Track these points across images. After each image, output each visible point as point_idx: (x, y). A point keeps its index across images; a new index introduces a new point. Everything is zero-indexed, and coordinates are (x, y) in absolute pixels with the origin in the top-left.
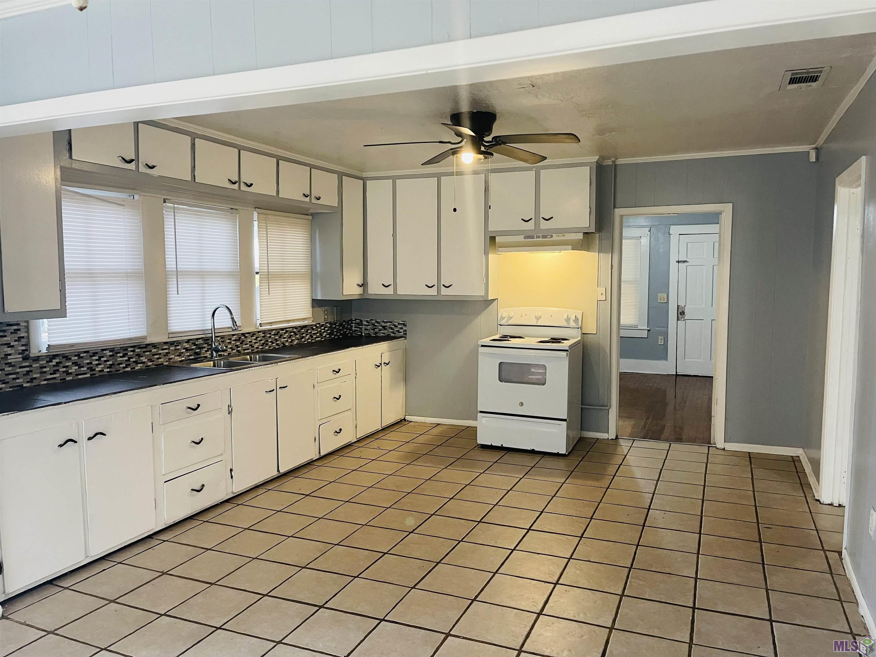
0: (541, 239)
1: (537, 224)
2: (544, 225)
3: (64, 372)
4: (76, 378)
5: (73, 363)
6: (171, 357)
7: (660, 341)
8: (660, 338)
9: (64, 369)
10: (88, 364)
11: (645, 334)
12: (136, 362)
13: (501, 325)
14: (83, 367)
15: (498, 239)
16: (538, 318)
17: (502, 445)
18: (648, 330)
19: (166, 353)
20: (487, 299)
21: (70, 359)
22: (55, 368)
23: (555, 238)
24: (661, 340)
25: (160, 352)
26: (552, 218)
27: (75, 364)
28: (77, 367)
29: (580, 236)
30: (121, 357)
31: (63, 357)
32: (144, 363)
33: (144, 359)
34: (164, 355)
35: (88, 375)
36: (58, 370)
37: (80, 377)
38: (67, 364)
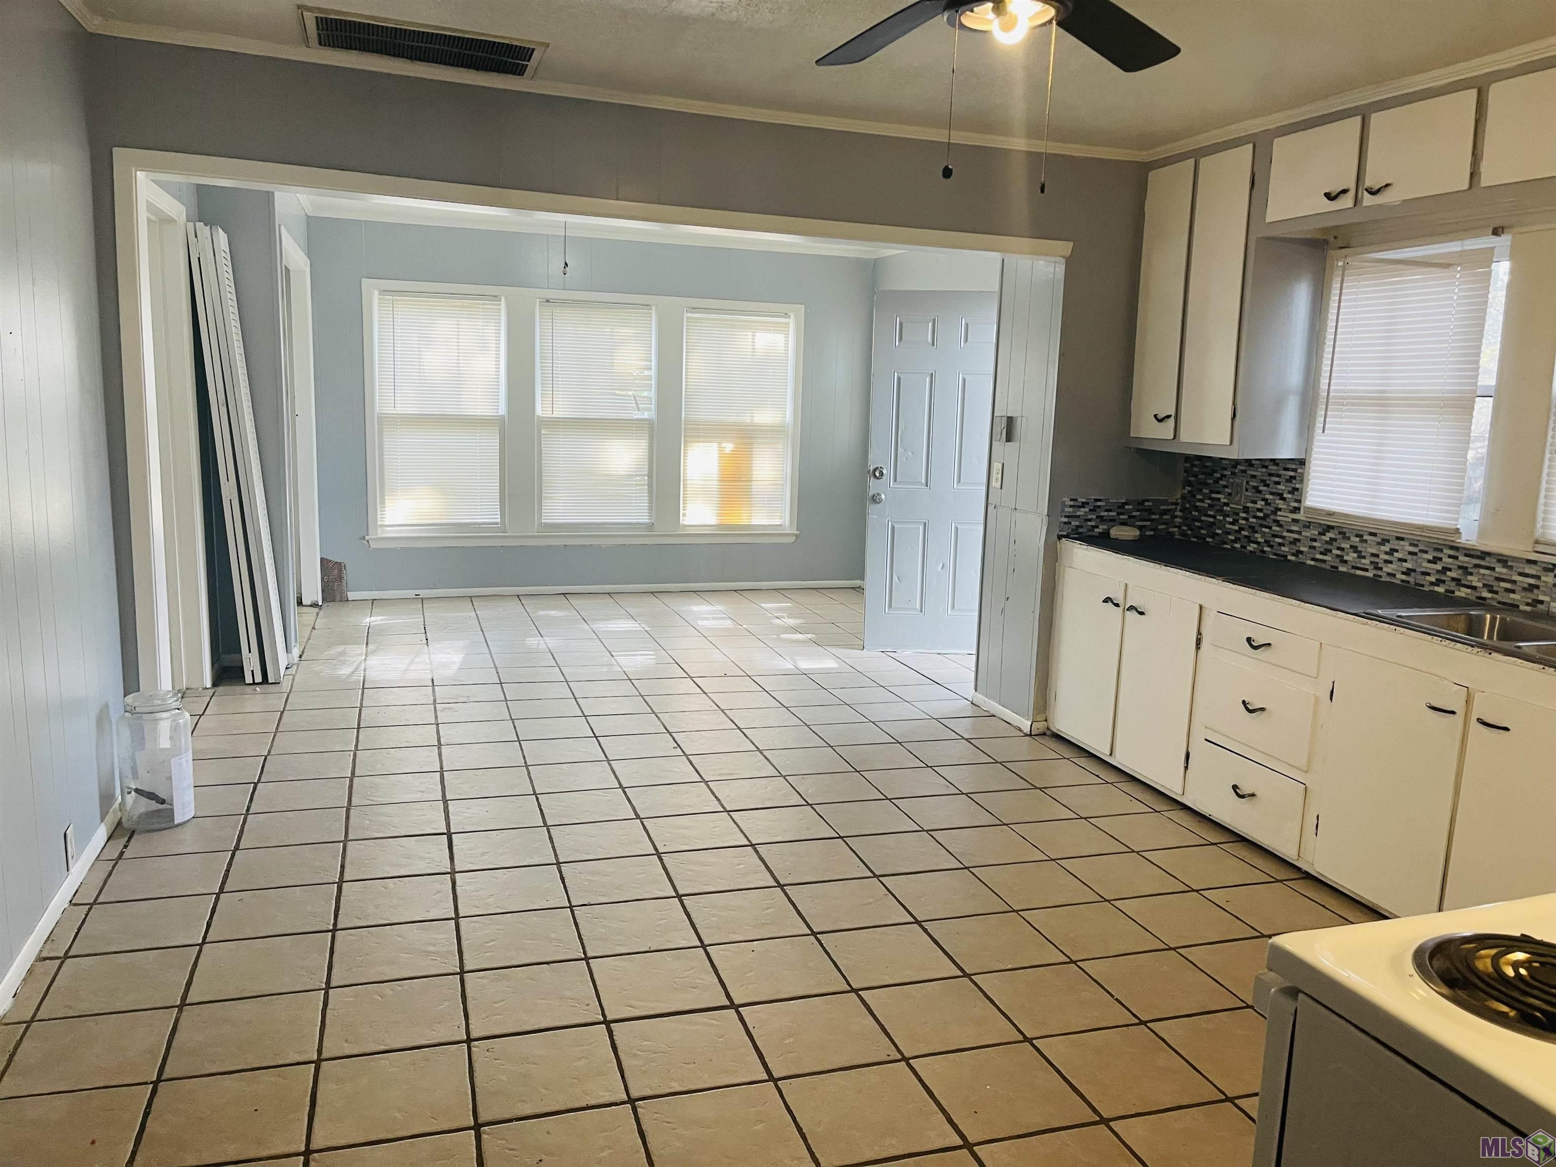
5: (1351, 547)
21: (1349, 538)
22: (1326, 546)
28: (1355, 555)
31: (1340, 533)
35: (1370, 574)
36: (1330, 551)
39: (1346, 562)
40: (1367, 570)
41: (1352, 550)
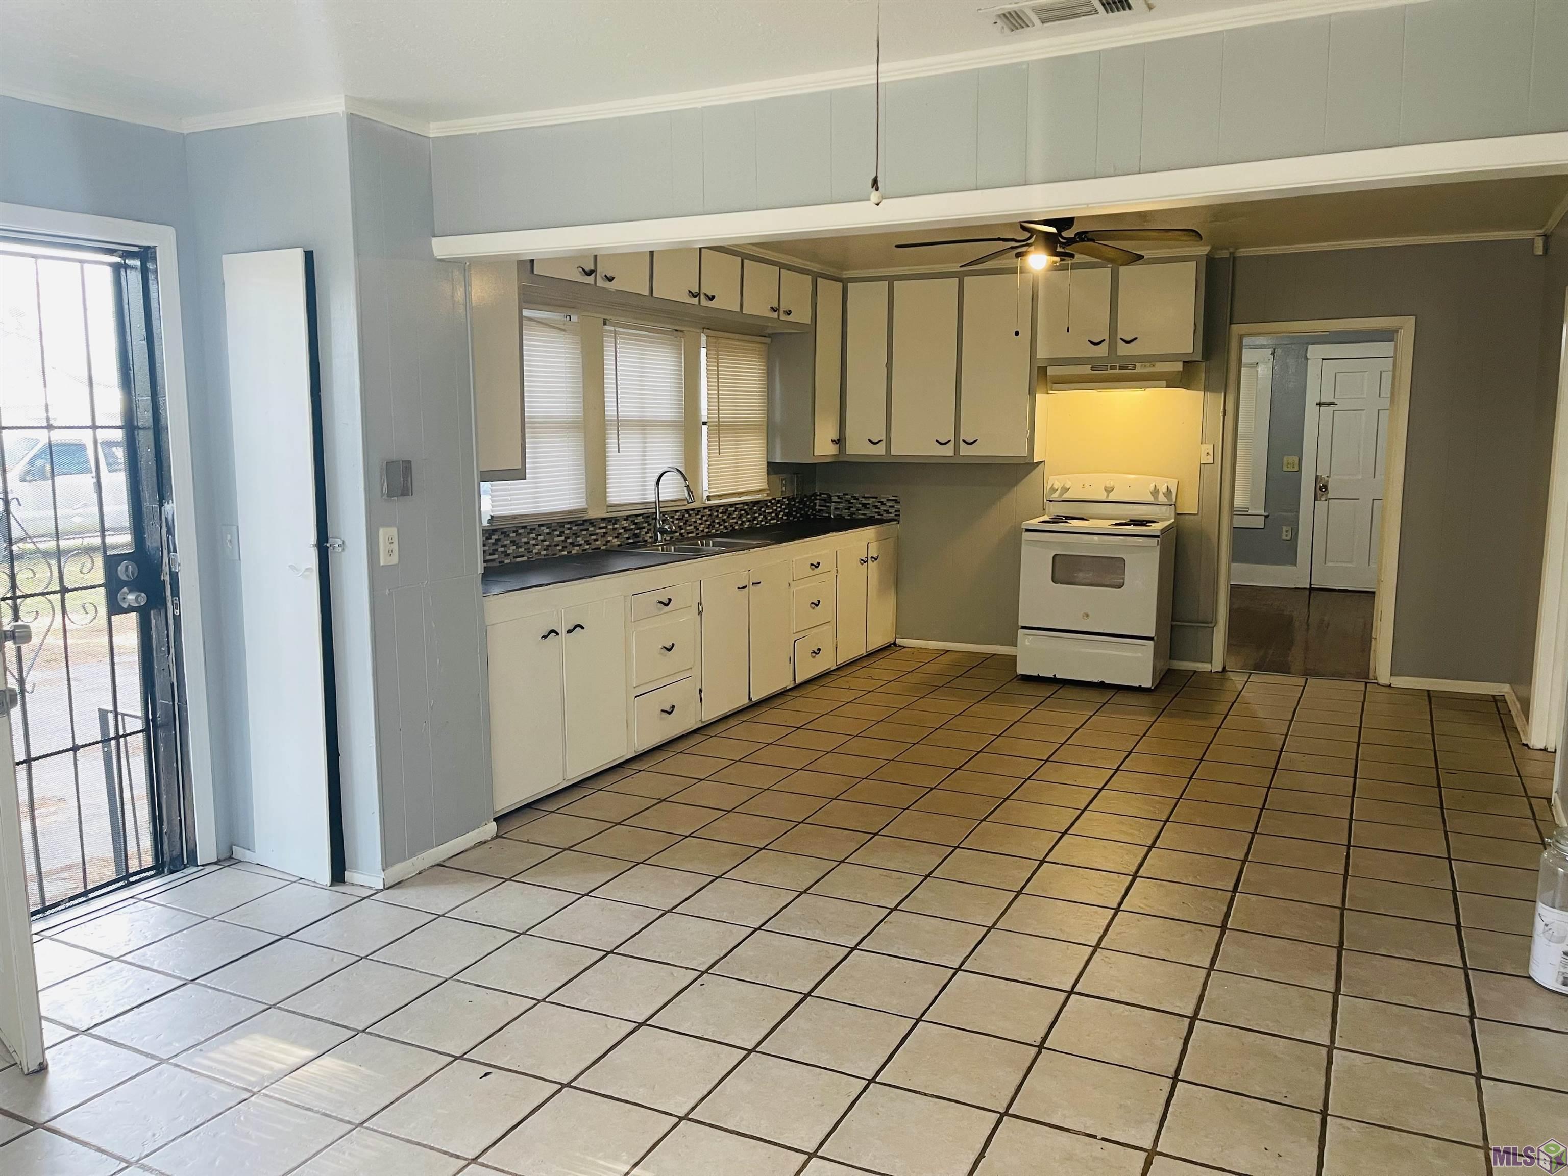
0: (1117, 371)
1: (1112, 347)
2: (1124, 350)
3: (502, 552)
4: (513, 560)
5: (511, 542)
6: (609, 538)
7: (1284, 533)
8: (1285, 528)
9: (502, 549)
10: (525, 543)
11: (1259, 523)
12: (573, 544)
13: (1051, 501)
14: (521, 547)
15: (1051, 371)
16: (1109, 490)
17: (1055, 676)
18: (1266, 517)
19: (604, 533)
20: (1031, 462)
21: (509, 535)
22: (494, 547)
23: (1139, 369)
24: (1287, 531)
25: (598, 531)
26: (1136, 339)
27: (513, 542)
28: (514, 547)
29: (1179, 366)
30: (558, 536)
31: (502, 533)
32: (580, 545)
33: (580, 540)
34: (602, 537)
35: (525, 559)
36: (497, 550)
37: (518, 560)
38: (506, 542)
39: (509, 555)
40: (523, 556)
41: (512, 544)
